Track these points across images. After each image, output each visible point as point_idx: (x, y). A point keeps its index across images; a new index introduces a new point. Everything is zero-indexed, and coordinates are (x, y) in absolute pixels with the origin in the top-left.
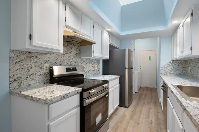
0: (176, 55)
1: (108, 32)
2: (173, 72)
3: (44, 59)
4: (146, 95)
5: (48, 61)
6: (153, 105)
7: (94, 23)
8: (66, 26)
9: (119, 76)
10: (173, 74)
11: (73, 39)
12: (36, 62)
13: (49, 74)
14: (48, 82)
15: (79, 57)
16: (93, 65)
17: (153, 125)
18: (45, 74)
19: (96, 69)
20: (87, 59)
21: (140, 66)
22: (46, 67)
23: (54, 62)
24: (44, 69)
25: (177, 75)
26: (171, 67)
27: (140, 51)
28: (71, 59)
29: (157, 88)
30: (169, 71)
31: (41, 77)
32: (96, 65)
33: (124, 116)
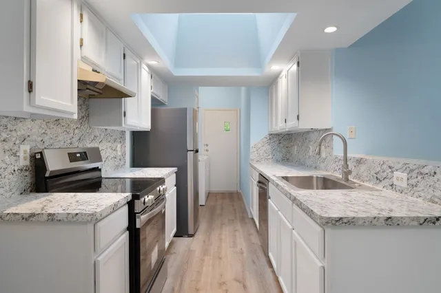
0: (276, 125)
1: (149, 66)
2: (270, 157)
3: (19, 133)
4: (222, 209)
5: (29, 138)
6: (239, 224)
7: (126, 49)
8: (82, 57)
9: (175, 169)
10: (271, 161)
11: (88, 86)
12: (4, 141)
13: (30, 168)
14: (29, 190)
15: (86, 126)
16: (114, 146)
17: (245, 255)
18: (22, 170)
19: (119, 153)
20: (102, 130)
21: (207, 145)
22: (25, 152)
23: (40, 139)
24: (21, 156)
25: (277, 161)
26: (267, 147)
27: (206, 110)
28: (71, 131)
29: (241, 191)
30: (265, 155)
31: (14, 178)
32: (119, 145)
33: (190, 252)
